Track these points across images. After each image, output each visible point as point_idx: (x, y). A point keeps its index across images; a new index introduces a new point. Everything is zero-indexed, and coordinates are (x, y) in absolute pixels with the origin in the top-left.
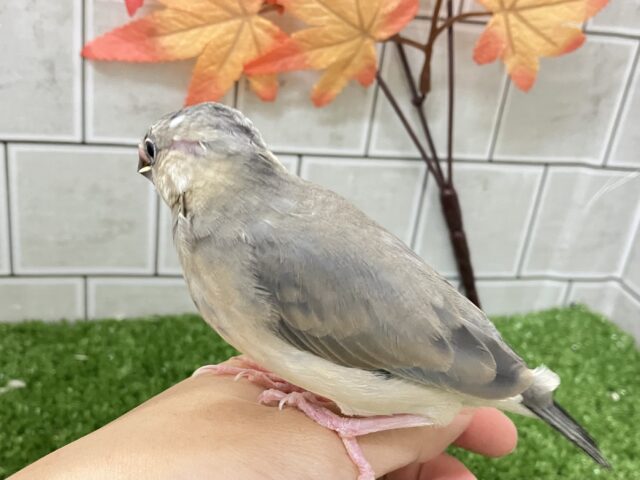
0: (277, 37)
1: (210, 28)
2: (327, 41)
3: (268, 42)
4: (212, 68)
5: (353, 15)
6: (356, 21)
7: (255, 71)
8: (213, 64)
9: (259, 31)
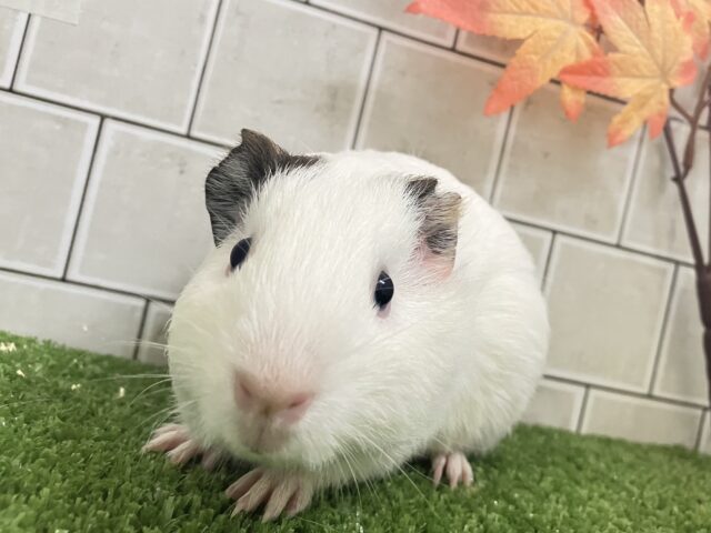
0: (595, 54)
1: (541, 20)
2: (634, 71)
3: (587, 55)
4: (534, 58)
5: (658, 52)
6: (660, 60)
7: (568, 78)
8: (536, 53)
9: (582, 42)
